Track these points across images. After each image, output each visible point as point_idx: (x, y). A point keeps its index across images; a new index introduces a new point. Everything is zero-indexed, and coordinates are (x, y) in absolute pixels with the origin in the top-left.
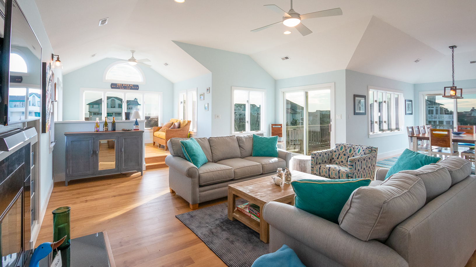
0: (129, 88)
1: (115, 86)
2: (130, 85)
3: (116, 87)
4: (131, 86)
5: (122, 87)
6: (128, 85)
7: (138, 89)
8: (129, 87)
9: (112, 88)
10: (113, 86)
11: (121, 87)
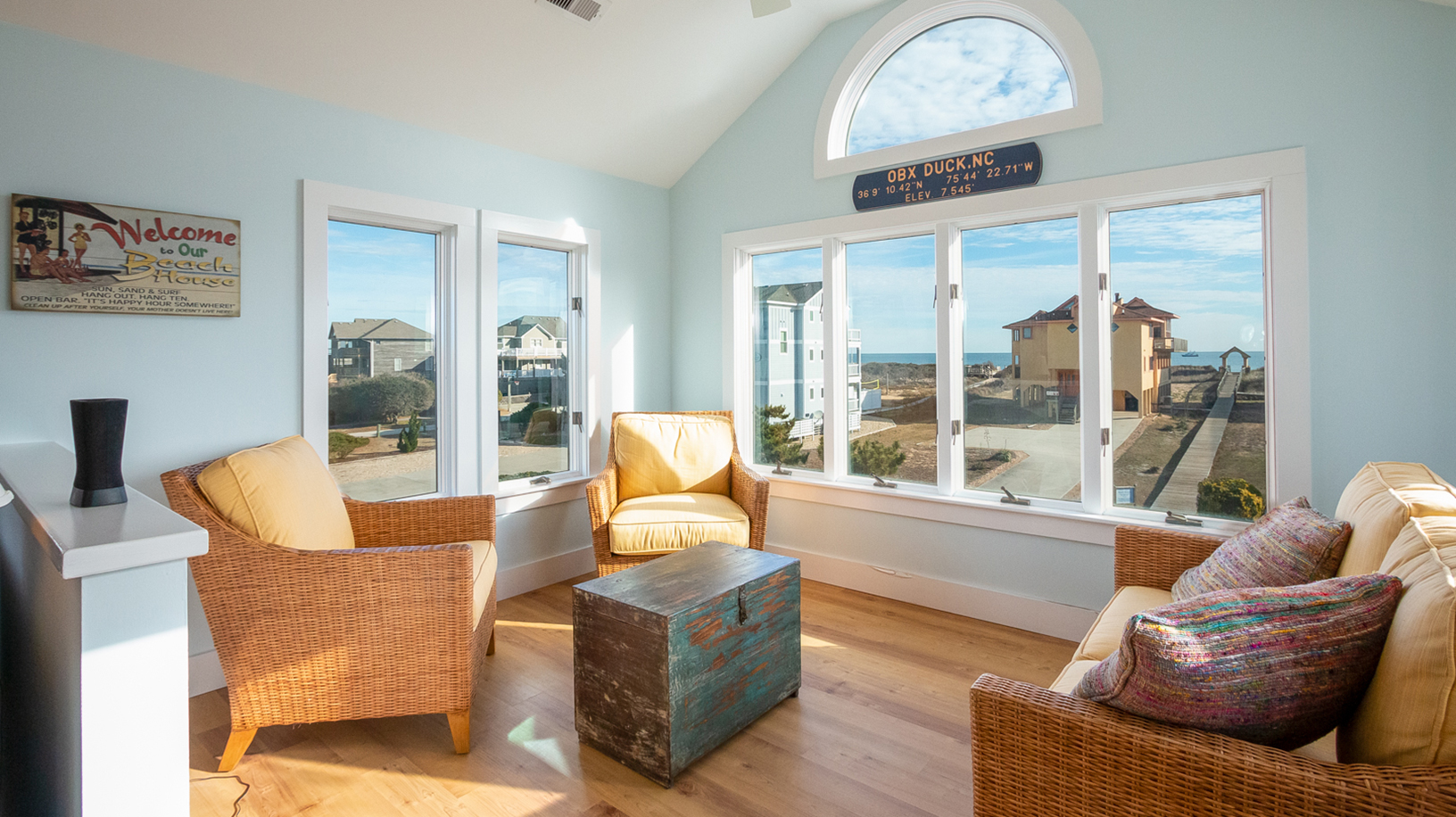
0: (962, 182)
1: (875, 192)
2: (968, 159)
3: (882, 192)
4: (977, 161)
5: (919, 185)
6: (960, 163)
7: (1032, 178)
8: (962, 172)
9: (861, 205)
10: (866, 195)
11: (914, 190)
